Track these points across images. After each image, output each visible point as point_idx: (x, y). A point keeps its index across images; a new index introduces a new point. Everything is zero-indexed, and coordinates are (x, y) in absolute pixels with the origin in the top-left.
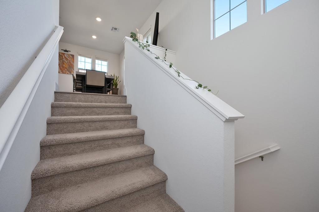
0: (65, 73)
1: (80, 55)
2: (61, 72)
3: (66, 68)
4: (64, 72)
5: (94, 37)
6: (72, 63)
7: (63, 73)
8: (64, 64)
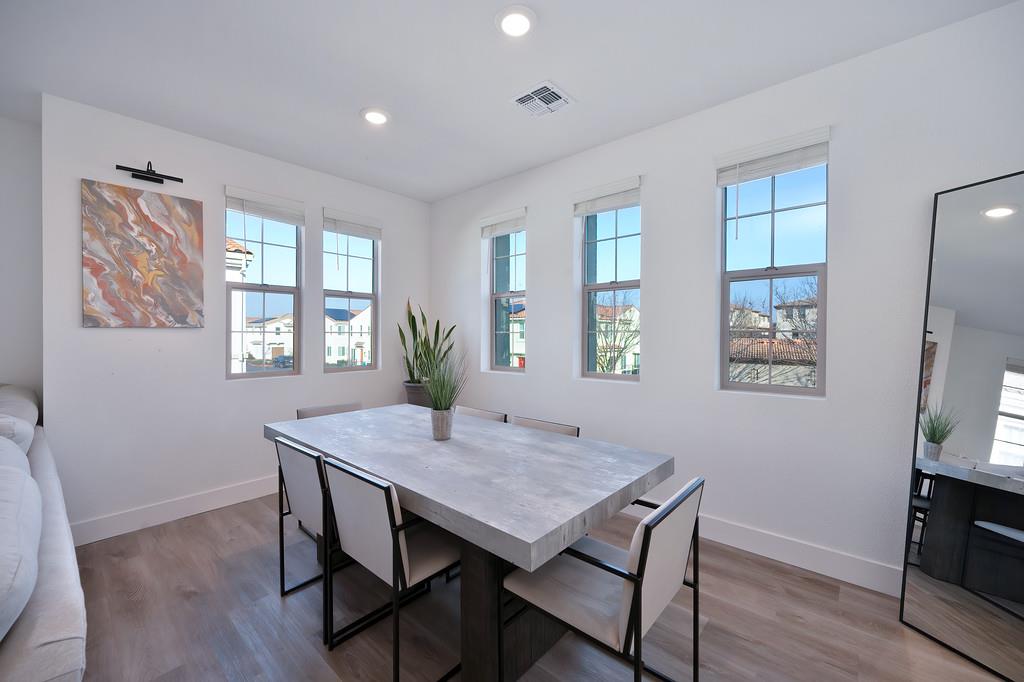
0: (145, 325)
1: (243, 205)
2: (113, 322)
3: (147, 289)
4: (137, 315)
5: (376, 118)
6: (189, 254)
7: (129, 324)
8: (134, 263)
